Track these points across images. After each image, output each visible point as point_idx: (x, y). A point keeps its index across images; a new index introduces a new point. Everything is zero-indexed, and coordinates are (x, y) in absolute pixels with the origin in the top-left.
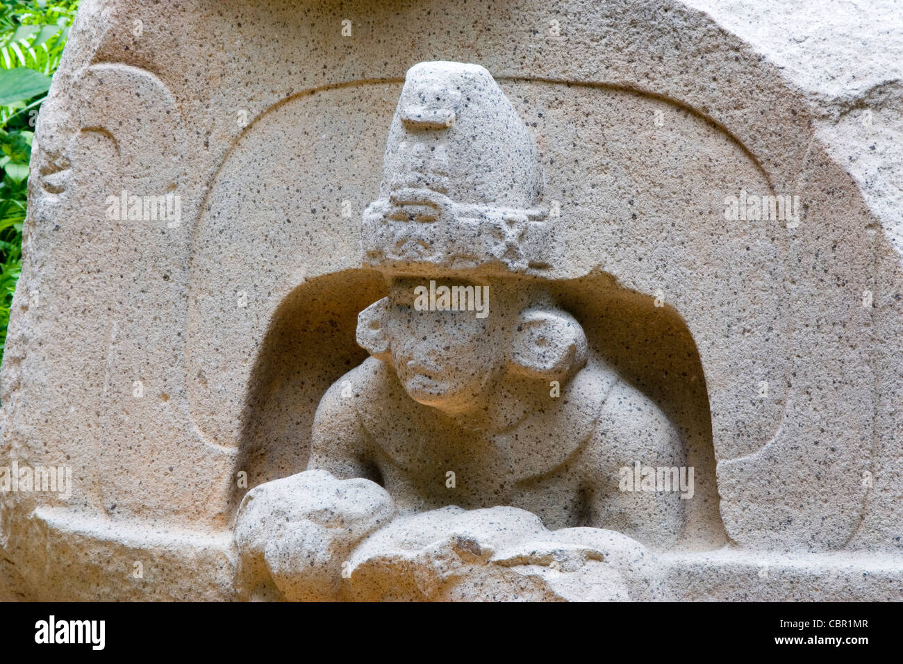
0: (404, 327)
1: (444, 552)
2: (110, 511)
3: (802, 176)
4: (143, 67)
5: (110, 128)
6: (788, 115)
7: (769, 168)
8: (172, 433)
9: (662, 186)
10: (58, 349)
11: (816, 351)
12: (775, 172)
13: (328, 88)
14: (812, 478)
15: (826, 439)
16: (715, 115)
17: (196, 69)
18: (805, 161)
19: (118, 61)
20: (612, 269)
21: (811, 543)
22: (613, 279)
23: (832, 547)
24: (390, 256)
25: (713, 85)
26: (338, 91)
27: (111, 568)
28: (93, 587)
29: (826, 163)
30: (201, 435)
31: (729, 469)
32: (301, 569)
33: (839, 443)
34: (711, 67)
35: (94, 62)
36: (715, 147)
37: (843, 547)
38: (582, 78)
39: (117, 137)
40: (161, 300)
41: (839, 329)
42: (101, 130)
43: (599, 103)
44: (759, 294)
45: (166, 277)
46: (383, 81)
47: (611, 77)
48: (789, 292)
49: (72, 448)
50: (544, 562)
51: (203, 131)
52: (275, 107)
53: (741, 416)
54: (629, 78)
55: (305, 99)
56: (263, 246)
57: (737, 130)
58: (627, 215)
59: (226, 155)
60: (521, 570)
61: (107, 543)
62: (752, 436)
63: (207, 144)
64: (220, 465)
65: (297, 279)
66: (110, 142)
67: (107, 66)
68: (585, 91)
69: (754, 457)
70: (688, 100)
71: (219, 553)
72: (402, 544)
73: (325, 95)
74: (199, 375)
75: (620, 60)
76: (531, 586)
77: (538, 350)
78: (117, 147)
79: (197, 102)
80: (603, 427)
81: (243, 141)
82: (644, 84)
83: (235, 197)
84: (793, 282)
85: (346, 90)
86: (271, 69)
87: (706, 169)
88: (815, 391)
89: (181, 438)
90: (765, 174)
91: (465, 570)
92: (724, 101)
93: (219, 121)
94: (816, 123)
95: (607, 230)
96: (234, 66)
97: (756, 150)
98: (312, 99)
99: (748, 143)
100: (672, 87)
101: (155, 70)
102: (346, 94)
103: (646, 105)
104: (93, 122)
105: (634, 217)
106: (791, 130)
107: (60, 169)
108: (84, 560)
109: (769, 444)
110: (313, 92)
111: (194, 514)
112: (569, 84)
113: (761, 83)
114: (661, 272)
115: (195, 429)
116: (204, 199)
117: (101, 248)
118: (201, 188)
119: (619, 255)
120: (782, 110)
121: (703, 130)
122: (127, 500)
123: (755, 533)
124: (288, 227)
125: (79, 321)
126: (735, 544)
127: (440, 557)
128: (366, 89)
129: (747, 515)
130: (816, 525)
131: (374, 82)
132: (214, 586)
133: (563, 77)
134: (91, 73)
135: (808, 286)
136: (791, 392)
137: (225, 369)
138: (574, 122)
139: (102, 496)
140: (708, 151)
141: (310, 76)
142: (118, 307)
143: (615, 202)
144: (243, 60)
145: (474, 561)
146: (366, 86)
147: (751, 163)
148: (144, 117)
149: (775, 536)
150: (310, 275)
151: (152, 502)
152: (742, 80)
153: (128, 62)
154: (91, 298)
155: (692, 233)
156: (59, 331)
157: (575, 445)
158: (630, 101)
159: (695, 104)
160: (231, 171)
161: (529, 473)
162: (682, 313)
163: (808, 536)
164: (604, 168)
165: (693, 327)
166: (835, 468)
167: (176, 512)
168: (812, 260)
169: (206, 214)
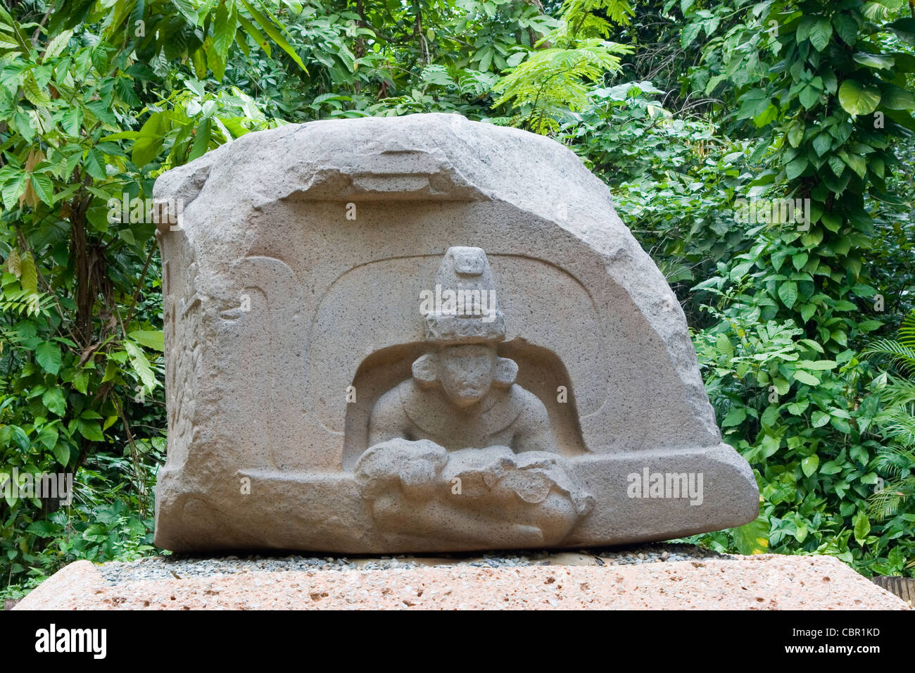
0: (459, 367)
1: (499, 466)
2: (280, 469)
3: (604, 291)
4: (274, 257)
5: (261, 286)
6: (595, 264)
7: (589, 288)
8: (310, 428)
9: (542, 298)
10: (244, 393)
11: (618, 366)
12: (592, 290)
13: (373, 262)
14: (622, 421)
15: (627, 403)
16: (563, 266)
17: (304, 257)
18: (604, 284)
19: (260, 254)
20: (524, 336)
21: (625, 448)
22: (524, 340)
23: (634, 449)
24: (459, 335)
25: (560, 253)
26: (379, 263)
27: (290, 494)
28: (276, 504)
29: (614, 284)
30: (325, 427)
31: (586, 420)
32: (424, 481)
33: (632, 404)
34: (558, 245)
35: (247, 256)
36: (563, 280)
37: (639, 449)
38: (501, 252)
39: (265, 290)
40: (297, 366)
41: (627, 355)
42: (256, 287)
43: (510, 263)
44: (591, 343)
45: (298, 355)
46: (402, 257)
47: (514, 251)
48: (603, 341)
49: (257, 440)
50: (541, 466)
51: (310, 285)
52: (347, 272)
53: (588, 397)
54: (522, 251)
55: (362, 268)
56: (348, 337)
57: (574, 272)
58: (528, 312)
59: (324, 295)
60: (531, 471)
61: (288, 482)
62: (593, 405)
63: (313, 291)
64: (338, 441)
65: (369, 351)
66: (260, 293)
67: (255, 257)
68: (502, 257)
69: (596, 414)
70: (550, 259)
71: (350, 481)
72: (472, 465)
73: (372, 265)
74: (321, 399)
75: (517, 243)
76: (538, 477)
77: (506, 374)
78: (265, 296)
79: (305, 272)
80: (527, 406)
81: (332, 289)
82: (529, 253)
83: (331, 315)
84: (605, 336)
85: (384, 262)
86: (343, 255)
87: (561, 289)
88: (620, 383)
89: (315, 430)
90: (586, 290)
91: (506, 473)
92: (566, 259)
93: (319, 280)
94: (607, 267)
95: (520, 319)
96: (324, 254)
97: (582, 280)
98: (366, 267)
99: (578, 277)
100: (542, 254)
101: (282, 258)
102: (383, 264)
103: (531, 263)
104: (252, 284)
105: (532, 312)
106: (597, 271)
107: (231, 308)
108: (274, 492)
109: (602, 407)
110: (366, 264)
111: (326, 465)
112: (494, 255)
113: (582, 251)
114: (546, 336)
115: (322, 425)
116: (314, 317)
117: (261, 343)
118: (312, 312)
119: (527, 330)
120: (593, 262)
121: (556, 272)
122: (290, 461)
123: (600, 447)
124: (361, 327)
125: (254, 379)
126: (592, 452)
127: (497, 469)
128: (392, 262)
129: (595, 439)
130: (626, 441)
131: (397, 258)
132: (348, 497)
133: (492, 252)
134: (247, 261)
135: (611, 338)
136: (609, 384)
137: (334, 396)
138: (499, 272)
139: (275, 461)
140: (560, 282)
141: (365, 257)
142: (274, 371)
143: (521, 306)
144: (328, 251)
145: (510, 469)
146: (393, 261)
147: (579, 286)
148: (279, 280)
149: (608, 447)
150: (375, 349)
151: (304, 461)
152: (573, 250)
153: (265, 255)
154: (258, 368)
155: (558, 318)
156: (244, 384)
157: (516, 416)
158: (523, 261)
159: (553, 262)
160: (327, 302)
161: (495, 430)
162: (558, 354)
163: (623, 446)
164: (515, 292)
165: (563, 359)
166: (632, 415)
167: (317, 465)
168: (612, 326)
169: (316, 325)
